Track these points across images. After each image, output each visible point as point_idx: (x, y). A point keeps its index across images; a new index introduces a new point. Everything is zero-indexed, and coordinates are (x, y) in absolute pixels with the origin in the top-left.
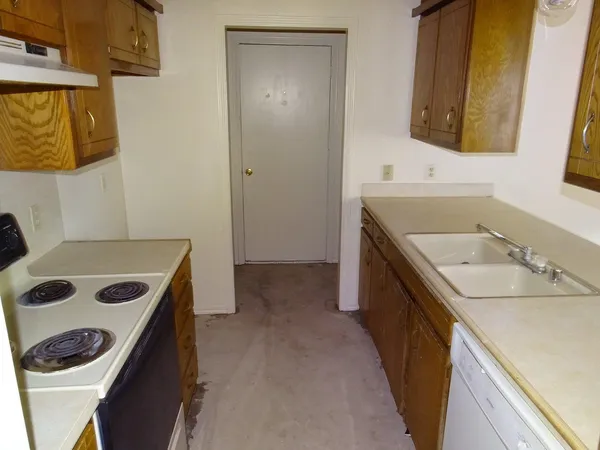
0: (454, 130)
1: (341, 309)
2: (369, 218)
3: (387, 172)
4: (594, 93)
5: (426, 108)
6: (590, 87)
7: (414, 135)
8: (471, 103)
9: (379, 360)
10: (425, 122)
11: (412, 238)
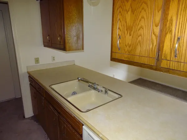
0: (62, 43)
1: (26, 118)
2: (32, 80)
3: (37, 60)
4: (119, 28)
5: (49, 36)
6: (117, 26)
7: (45, 46)
8: (67, 34)
9: (46, 135)
10: (49, 41)
11: (53, 87)
